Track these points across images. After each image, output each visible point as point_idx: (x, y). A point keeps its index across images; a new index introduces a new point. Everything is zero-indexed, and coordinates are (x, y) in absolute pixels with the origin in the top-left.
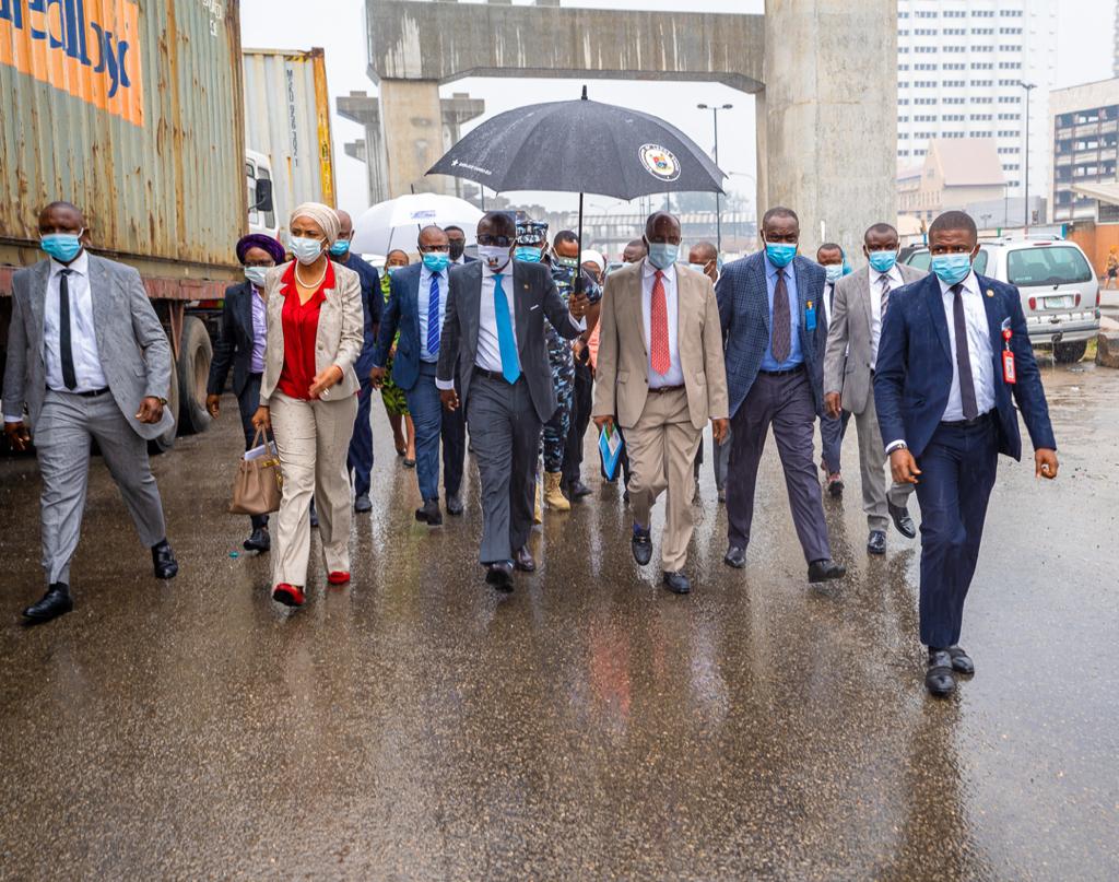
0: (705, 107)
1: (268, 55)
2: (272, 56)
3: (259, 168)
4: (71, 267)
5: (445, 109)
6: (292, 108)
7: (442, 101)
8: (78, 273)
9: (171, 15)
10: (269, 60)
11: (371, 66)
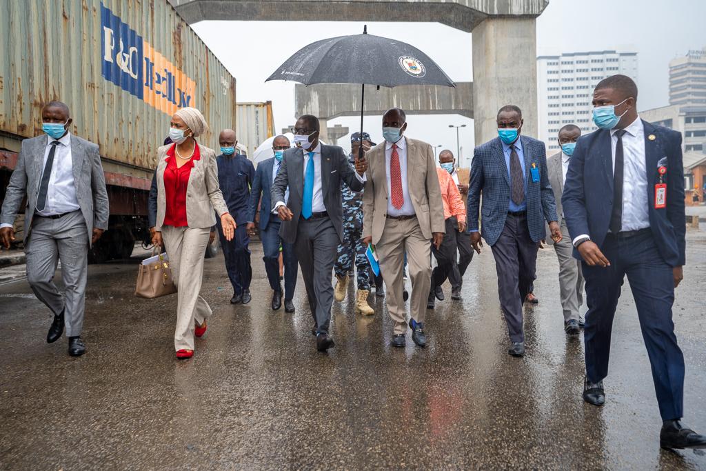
0: (452, 126)
1: (248, 105)
2: (250, 105)
3: (242, 151)
4: (60, 141)
5: (331, 132)
6: (258, 127)
7: (329, 129)
8: (63, 145)
9: (208, 86)
10: (249, 107)
11: (297, 113)
